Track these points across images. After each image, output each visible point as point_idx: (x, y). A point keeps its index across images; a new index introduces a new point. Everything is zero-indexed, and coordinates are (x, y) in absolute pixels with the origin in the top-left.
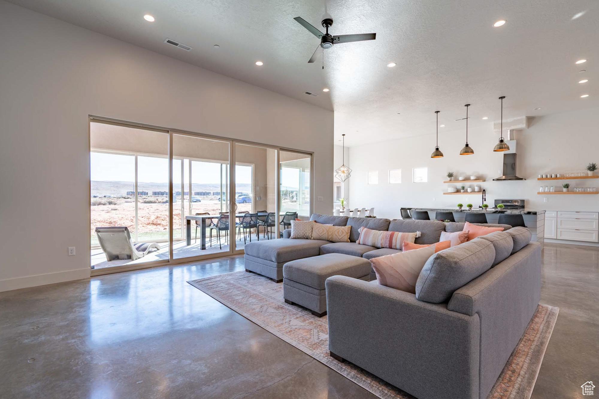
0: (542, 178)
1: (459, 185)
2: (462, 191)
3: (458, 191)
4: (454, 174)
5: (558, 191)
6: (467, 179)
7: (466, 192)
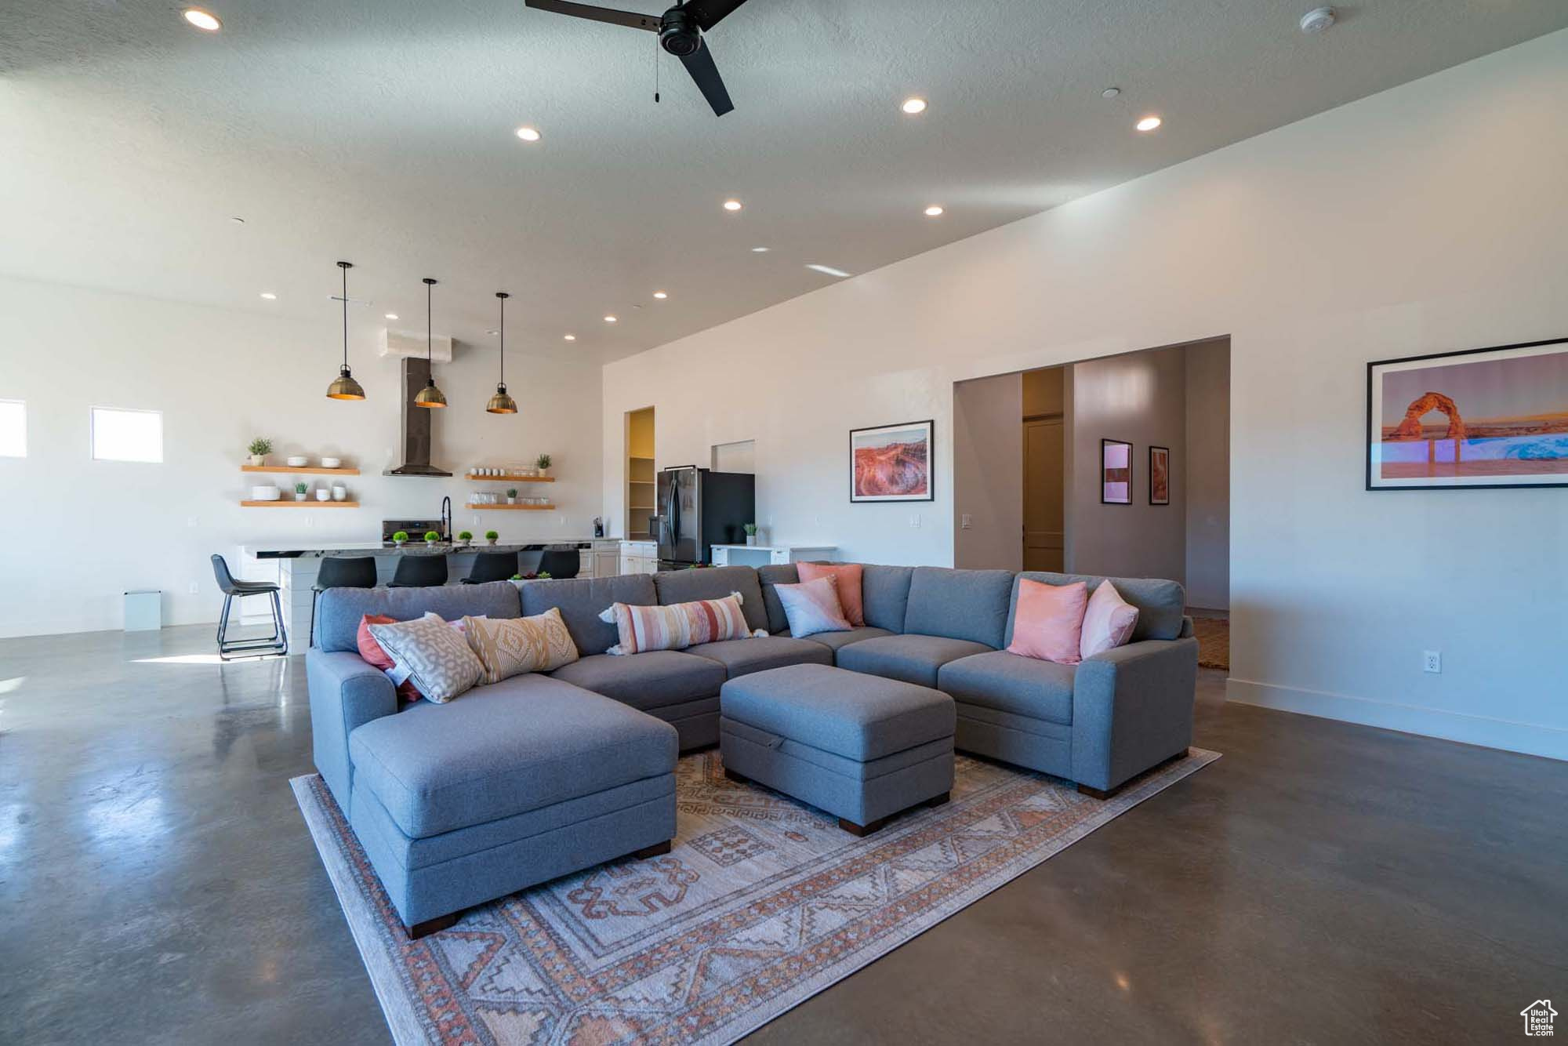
0: (476, 477)
1: (285, 480)
2: (300, 497)
3: (284, 497)
4: (273, 447)
5: (501, 504)
6: (311, 465)
7: (312, 498)
